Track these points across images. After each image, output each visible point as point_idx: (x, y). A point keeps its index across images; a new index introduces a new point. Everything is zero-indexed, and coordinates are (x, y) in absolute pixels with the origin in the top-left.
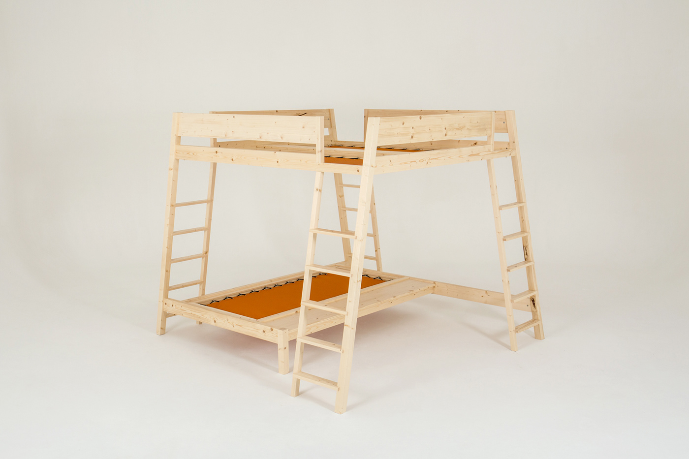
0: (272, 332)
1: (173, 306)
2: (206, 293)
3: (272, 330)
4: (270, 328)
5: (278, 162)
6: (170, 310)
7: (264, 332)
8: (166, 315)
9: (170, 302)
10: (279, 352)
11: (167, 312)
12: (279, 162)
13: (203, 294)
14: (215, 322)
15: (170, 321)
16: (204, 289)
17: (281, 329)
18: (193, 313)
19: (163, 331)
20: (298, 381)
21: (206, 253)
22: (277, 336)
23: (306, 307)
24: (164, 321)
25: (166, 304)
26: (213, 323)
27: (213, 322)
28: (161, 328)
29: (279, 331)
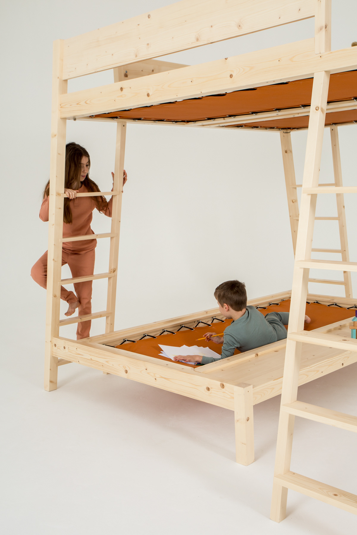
0: (224, 390)
1: (64, 348)
2: (116, 329)
3: (223, 386)
4: (219, 383)
5: (231, 76)
6: (61, 354)
7: (208, 389)
8: (58, 362)
9: (60, 343)
10: (237, 425)
11: (59, 359)
12: (234, 75)
13: (112, 331)
14: (126, 372)
15: (63, 372)
16: (112, 324)
17: (239, 385)
18: (93, 358)
19: (54, 385)
20: (285, 491)
21: (114, 271)
22: (233, 398)
23: (298, 343)
24: (54, 371)
25: (55, 345)
26: (124, 375)
27: (124, 372)
28: (51, 382)
29: (236, 388)
